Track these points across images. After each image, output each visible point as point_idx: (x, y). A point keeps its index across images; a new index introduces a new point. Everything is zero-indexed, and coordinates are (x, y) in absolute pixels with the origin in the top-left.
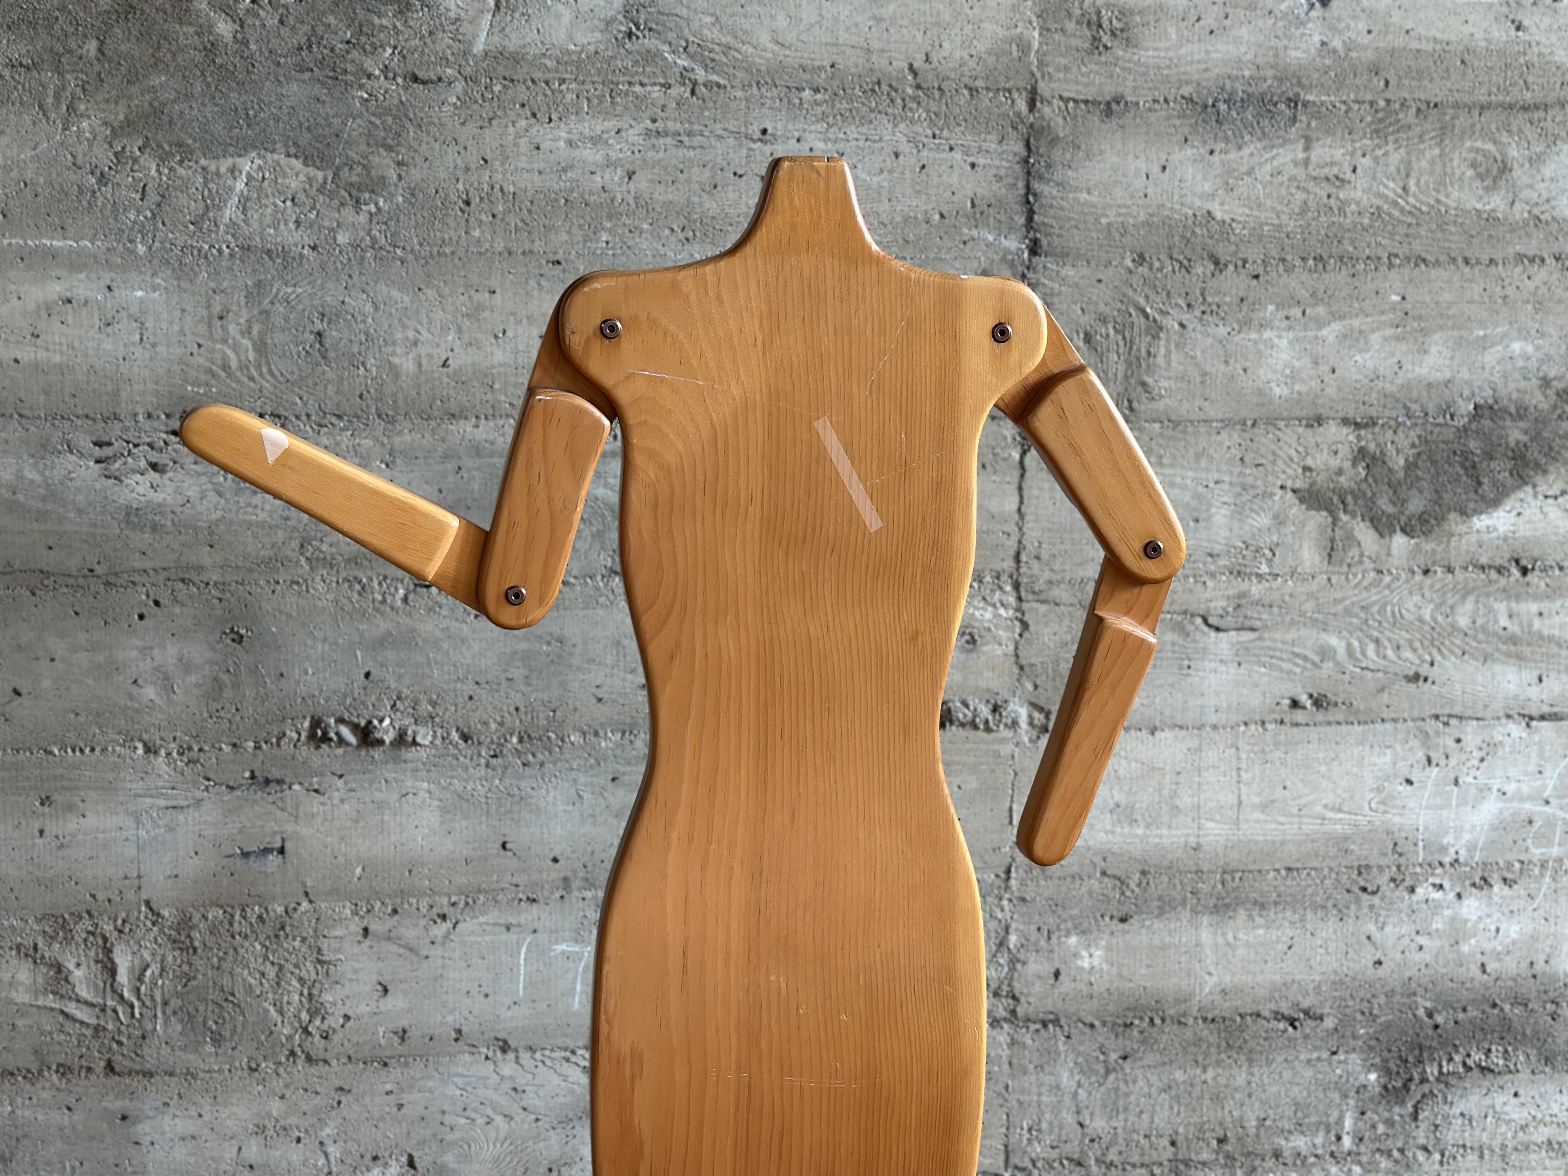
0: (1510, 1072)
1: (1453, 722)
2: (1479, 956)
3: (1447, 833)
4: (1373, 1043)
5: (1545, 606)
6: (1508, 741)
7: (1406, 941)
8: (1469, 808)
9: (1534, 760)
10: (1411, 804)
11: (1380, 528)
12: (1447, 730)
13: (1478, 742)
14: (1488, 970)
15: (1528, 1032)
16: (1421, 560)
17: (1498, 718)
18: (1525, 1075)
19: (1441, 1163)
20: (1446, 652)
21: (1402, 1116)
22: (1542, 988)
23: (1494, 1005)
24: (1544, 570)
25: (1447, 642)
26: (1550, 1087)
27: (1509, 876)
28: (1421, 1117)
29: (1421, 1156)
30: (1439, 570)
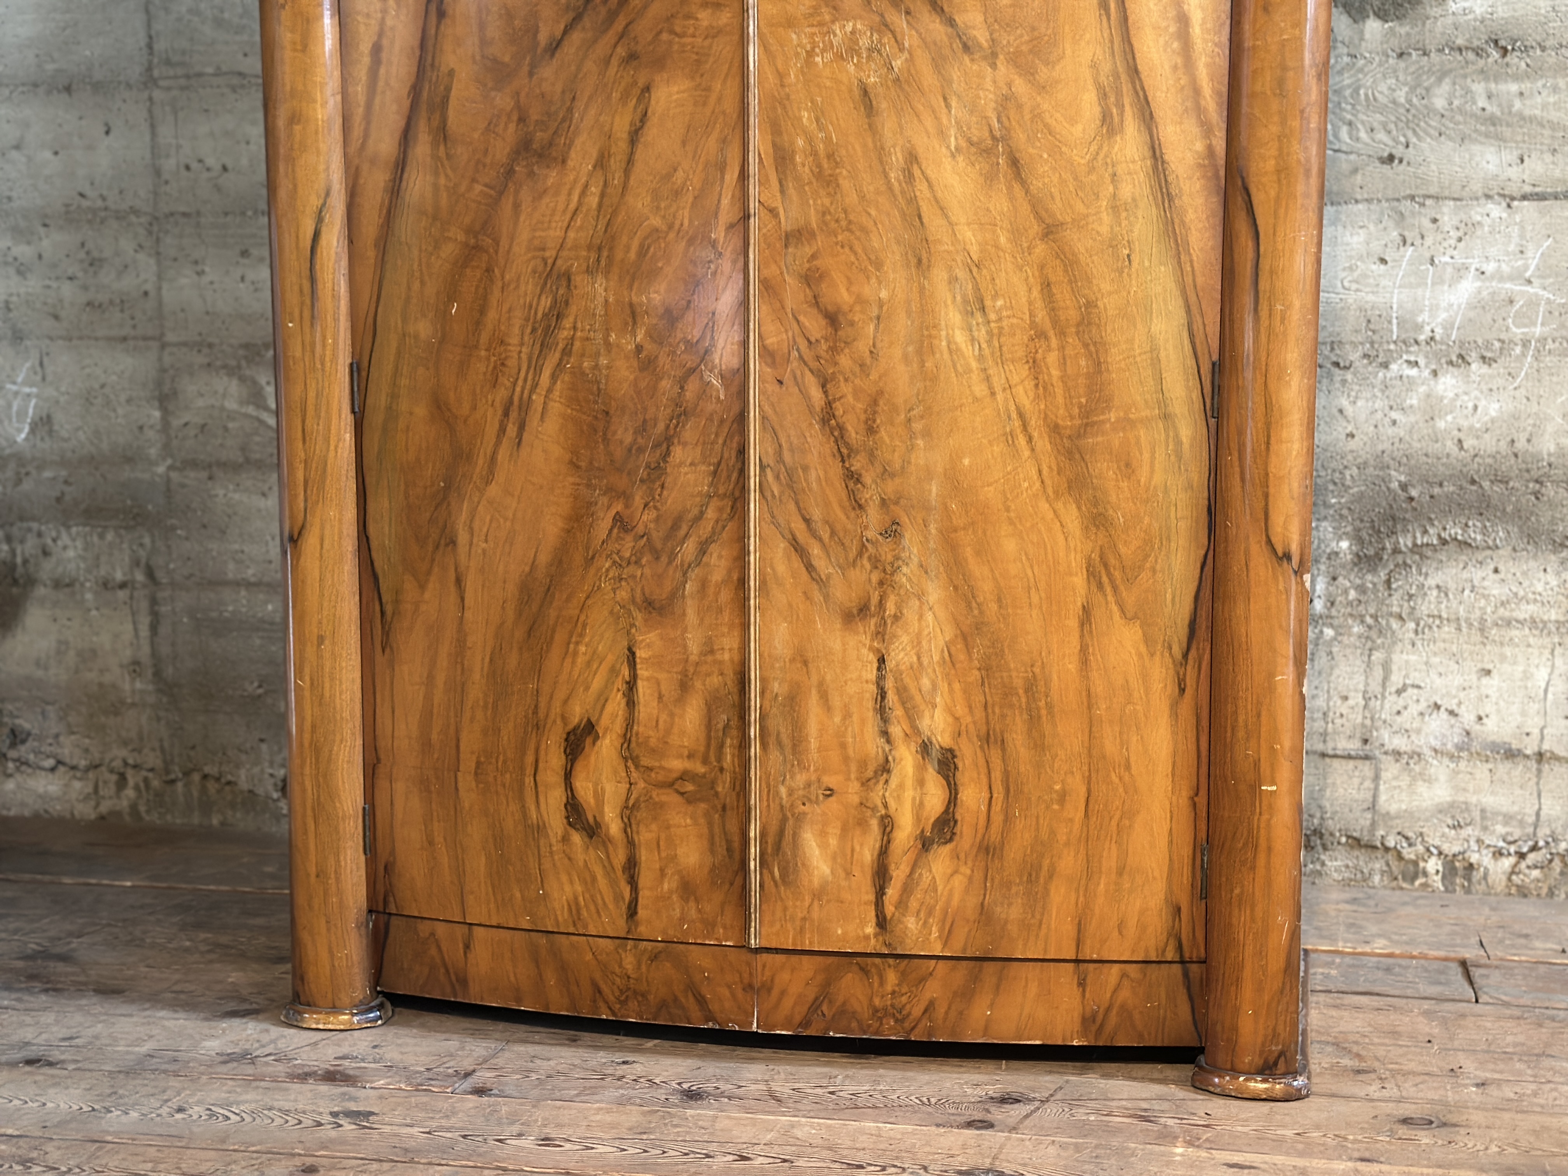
0: (1489, 548)
1: (1429, 202)
2: (1456, 432)
3: (1422, 311)
4: (1345, 512)
5: (1526, 86)
6: (1487, 221)
7: (1379, 415)
8: (1446, 287)
9: (1515, 239)
10: (1384, 282)
11: (1353, 12)
12: (1423, 210)
13: (1455, 222)
14: (1465, 446)
15: (1509, 509)
16: (1394, 42)
17: (1477, 199)
18: (1505, 552)
19: (1416, 632)
20: (1421, 134)
21: (1374, 584)
22: (1524, 466)
23: (1473, 482)
24: (1526, 50)
25: (1422, 124)
26: (1532, 564)
27: (1488, 355)
28: (1394, 586)
29: (1395, 624)
30: (1414, 53)
